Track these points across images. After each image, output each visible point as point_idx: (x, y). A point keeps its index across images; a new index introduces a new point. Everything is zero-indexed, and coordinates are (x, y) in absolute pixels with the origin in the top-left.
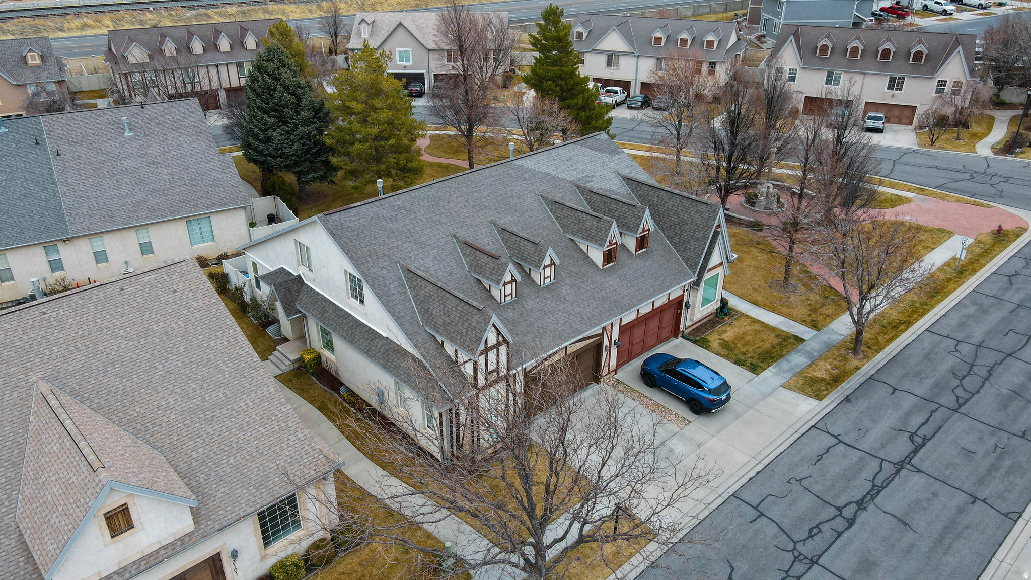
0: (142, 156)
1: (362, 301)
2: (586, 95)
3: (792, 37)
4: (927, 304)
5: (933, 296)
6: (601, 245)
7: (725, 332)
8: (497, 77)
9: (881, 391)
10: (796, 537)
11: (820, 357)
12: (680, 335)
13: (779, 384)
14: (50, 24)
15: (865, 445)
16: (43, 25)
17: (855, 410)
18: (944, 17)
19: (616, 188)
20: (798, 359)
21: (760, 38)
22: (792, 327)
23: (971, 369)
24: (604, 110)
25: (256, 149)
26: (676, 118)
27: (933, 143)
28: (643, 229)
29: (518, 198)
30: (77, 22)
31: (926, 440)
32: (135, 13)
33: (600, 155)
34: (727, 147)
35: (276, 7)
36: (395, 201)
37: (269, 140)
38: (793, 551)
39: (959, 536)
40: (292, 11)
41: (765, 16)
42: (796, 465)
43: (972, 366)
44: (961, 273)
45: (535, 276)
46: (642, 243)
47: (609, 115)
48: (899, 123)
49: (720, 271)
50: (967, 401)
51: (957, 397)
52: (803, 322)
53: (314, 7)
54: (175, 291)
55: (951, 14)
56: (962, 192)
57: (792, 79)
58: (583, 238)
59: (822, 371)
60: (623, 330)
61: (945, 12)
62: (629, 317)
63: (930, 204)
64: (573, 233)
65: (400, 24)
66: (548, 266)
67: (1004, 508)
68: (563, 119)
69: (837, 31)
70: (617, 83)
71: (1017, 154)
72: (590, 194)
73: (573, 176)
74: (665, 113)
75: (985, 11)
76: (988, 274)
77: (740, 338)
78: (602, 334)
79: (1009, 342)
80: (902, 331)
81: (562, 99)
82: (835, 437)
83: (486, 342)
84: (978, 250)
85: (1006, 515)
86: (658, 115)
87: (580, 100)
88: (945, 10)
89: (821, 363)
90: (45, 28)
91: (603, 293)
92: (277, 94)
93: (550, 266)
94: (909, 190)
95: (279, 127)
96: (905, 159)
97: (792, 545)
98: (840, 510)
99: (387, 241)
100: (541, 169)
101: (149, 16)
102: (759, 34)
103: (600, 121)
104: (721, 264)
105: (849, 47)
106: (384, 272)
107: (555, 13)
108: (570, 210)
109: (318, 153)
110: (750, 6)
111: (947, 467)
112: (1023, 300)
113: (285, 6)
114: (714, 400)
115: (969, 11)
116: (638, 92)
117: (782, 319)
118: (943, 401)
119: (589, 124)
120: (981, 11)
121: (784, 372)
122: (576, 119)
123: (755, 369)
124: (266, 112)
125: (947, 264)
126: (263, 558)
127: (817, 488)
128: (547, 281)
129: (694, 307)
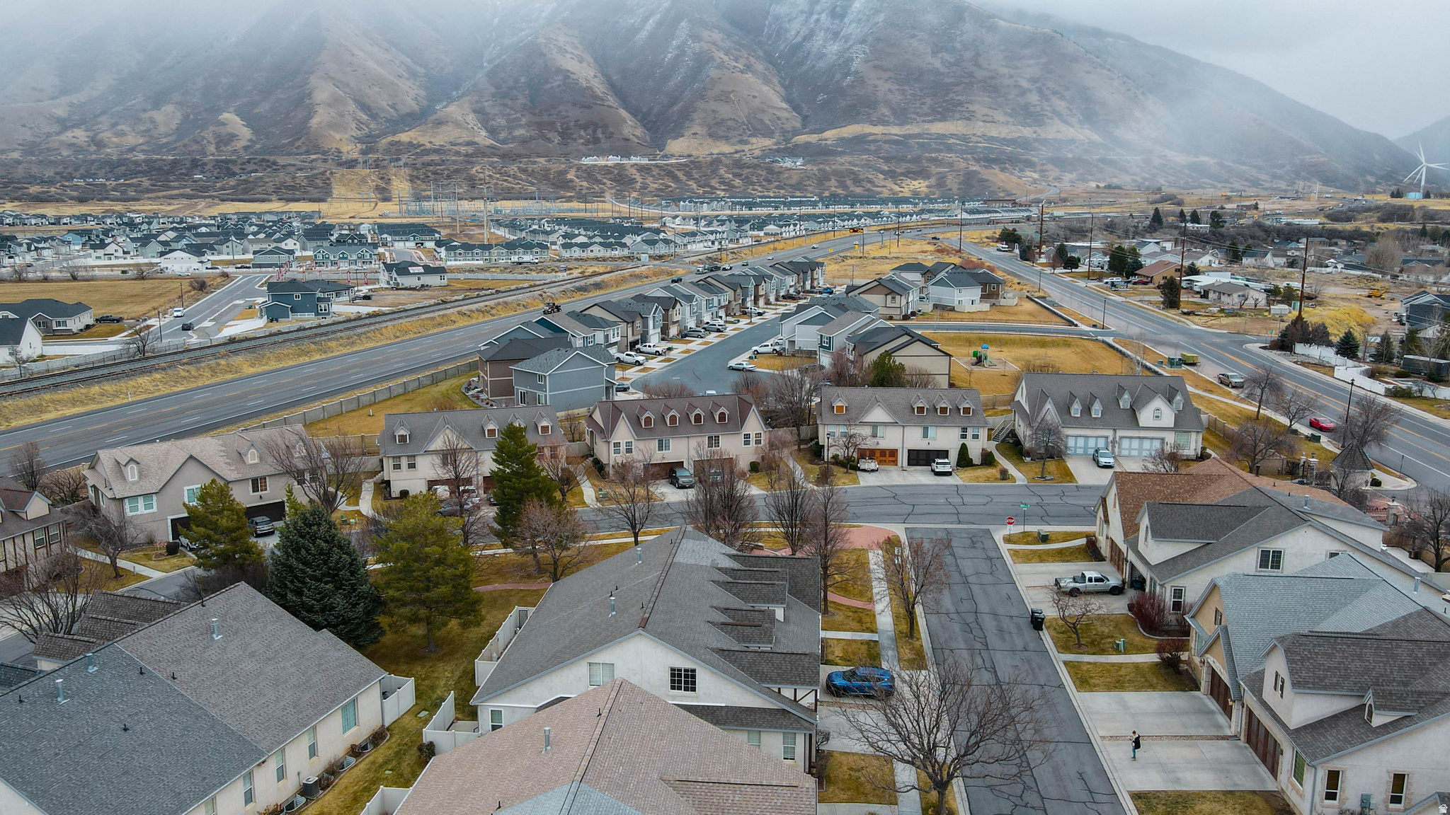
1: (689, 689)
3: (623, 415)
6: (783, 603)
7: (833, 651)
11: (897, 648)
20: (889, 653)
22: (862, 636)
23: (969, 626)
36: (659, 607)
41: (520, 389)
51: (981, 642)
52: (863, 631)
57: (629, 451)
59: (908, 654)
61: (638, 363)
65: (191, 457)
73: (707, 562)
77: (845, 652)
85: (1060, 687)
88: (637, 361)
89: (902, 650)
100: (690, 562)
105: (668, 417)
117: (853, 633)
121: (892, 661)
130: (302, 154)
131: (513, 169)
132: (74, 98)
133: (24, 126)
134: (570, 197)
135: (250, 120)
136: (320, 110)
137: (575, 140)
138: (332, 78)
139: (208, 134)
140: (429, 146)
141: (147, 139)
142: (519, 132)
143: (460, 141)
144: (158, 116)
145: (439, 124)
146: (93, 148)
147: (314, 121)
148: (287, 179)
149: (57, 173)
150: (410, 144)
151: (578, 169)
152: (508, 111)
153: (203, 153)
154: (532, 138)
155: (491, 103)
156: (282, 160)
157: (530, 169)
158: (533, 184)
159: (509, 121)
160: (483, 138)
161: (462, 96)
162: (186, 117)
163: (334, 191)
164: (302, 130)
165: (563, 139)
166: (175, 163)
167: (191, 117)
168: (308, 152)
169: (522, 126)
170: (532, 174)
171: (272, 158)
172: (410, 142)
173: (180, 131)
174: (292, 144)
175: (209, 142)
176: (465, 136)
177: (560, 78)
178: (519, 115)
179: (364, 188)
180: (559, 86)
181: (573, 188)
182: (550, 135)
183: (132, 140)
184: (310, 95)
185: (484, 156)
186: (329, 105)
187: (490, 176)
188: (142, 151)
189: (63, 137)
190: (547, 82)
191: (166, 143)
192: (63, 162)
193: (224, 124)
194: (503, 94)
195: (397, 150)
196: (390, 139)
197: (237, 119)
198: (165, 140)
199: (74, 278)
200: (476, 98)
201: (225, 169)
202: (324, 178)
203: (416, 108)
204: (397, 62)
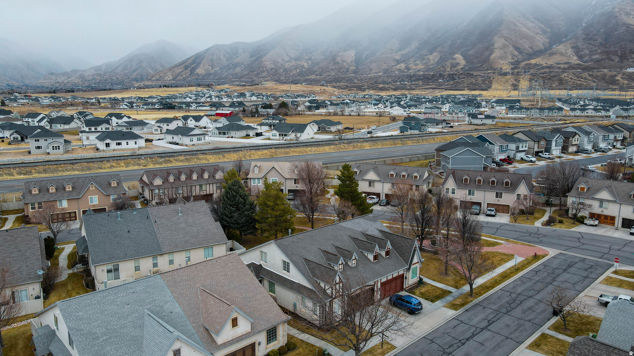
0: (186, 223)
1: (288, 271)
2: (362, 200)
3: (451, 175)
4: (501, 281)
5: (504, 278)
6: (373, 253)
7: (422, 289)
8: (318, 191)
9: (480, 308)
10: (444, 347)
11: (458, 298)
12: (404, 290)
13: (442, 306)
14: (95, 166)
15: (471, 323)
16: (92, 166)
17: (469, 314)
18: (531, 163)
19: (377, 234)
20: (449, 298)
21: (441, 173)
22: (448, 288)
23: (514, 301)
24: (369, 206)
25: (226, 221)
26: (400, 210)
27: (516, 221)
28: (388, 248)
29: (341, 237)
30: (108, 165)
31: (493, 322)
32: (136, 160)
33: (370, 222)
34: (421, 220)
35: (203, 156)
36: (298, 236)
37: (232, 217)
38: (443, 351)
39: (500, 347)
40: (210, 158)
41: (443, 163)
42: (446, 329)
43: (515, 300)
44: (517, 270)
45: (350, 263)
46: (387, 253)
47: (372, 208)
48: (503, 212)
49: (417, 265)
50: (511, 311)
51: (507, 310)
52: (452, 286)
53: (221, 156)
54: (232, 263)
55: (535, 162)
56: (524, 241)
57: (453, 193)
58: (366, 251)
59: (458, 302)
60: (382, 284)
61: (531, 161)
62: (384, 280)
63: (511, 245)
64: (362, 249)
65: (273, 167)
66: (354, 260)
67: (518, 340)
68: (353, 209)
69: (471, 172)
70: (374, 194)
71: (552, 226)
72: (367, 236)
73: (360, 229)
74: (396, 208)
75: (552, 160)
76: (529, 271)
77: (427, 291)
78: (374, 285)
79: (531, 293)
80: (491, 289)
81: (352, 201)
82: (461, 321)
83: (336, 281)
84: (526, 262)
85: (518, 342)
86: (393, 208)
87: (359, 202)
88: (531, 160)
89: (458, 299)
90: (93, 167)
91: (374, 270)
92: (237, 199)
93: (355, 259)
94: (502, 240)
95: (236, 212)
96: (503, 227)
97: (443, 350)
98: (460, 341)
99: (297, 250)
100: (348, 227)
101: (142, 161)
102: (441, 171)
103: (368, 211)
104: (418, 262)
105: (477, 179)
106: (297, 260)
107: (348, 167)
108: (360, 241)
109: (251, 223)
110: (436, 158)
111: (499, 329)
112: (540, 280)
113: (207, 156)
114: (416, 308)
115: (544, 160)
116: (384, 198)
117: (444, 285)
118: (501, 311)
119: (363, 212)
120: (549, 161)
121: (444, 302)
122: (358, 209)
123: (432, 301)
124: (231, 205)
125: (512, 267)
126: (266, 348)
127: (453, 335)
128: (354, 265)
129: (408, 279)
130: (485, 70)
131: (586, 75)
132: (403, 52)
133: (385, 63)
134: (615, 88)
135: (465, 57)
136: (496, 51)
137: (628, 60)
138: (504, 37)
139: (448, 64)
140: (544, 65)
141: (425, 66)
142: (597, 56)
143: (562, 62)
144: (431, 57)
145: (552, 54)
146: (406, 70)
147: (493, 56)
148: (474, 81)
149: (392, 80)
150: (536, 64)
151: (623, 74)
152: (591, 46)
153: (445, 71)
154: (602, 59)
155: (582, 43)
156: (475, 73)
157: (595, 75)
158: (595, 82)
159: (590, 52)
160: (575, 60)
161: (567, 40)
162: (441, 57)
163: (493, 86)
164: (487, 60)
165: (621, 59)
166: (433, 75)
167: (443, 57)
168: (487, 70)
169: (597, 54)
170: (596, 77)
171: (471, 73)
172: (535, 64)
173: (438, 63)
174: (481, 66)
175: (448, 67)
176: (565, 60)
177: (624, 28)
178: (597, 48)
179: (506, 85)
180: (623, 32)
181: (618, 84)
182: (613, 57)
183: (420, 67)
184: (493, 45)
185: (573, 69)
186: (501, 49)
187: (571, 78)
188: (423, 71)
189: (397, 67)
190: (616, 30)
191: (433, 68)
192: (395, 76)
193: (455, 59)
194: (588, 38)
195: (529, 67)
196: (526, 62)
197: (461, 57)
198: (431, 67)
199: (359, 115)
200: (574, 41)
201: (452, 77)
202: (490, 80)
203: (542, 47)
204: (537, 27)
